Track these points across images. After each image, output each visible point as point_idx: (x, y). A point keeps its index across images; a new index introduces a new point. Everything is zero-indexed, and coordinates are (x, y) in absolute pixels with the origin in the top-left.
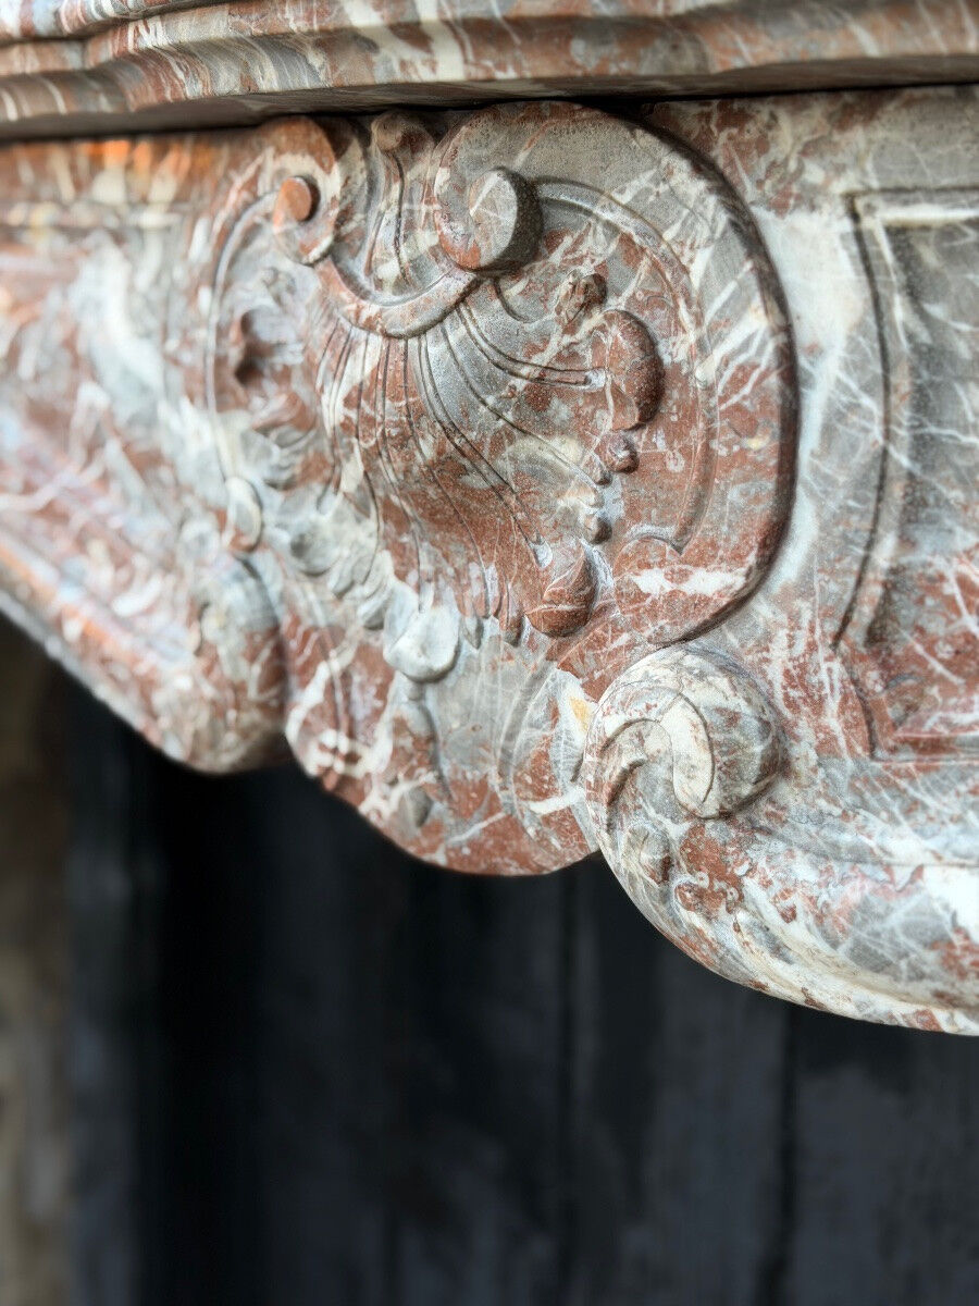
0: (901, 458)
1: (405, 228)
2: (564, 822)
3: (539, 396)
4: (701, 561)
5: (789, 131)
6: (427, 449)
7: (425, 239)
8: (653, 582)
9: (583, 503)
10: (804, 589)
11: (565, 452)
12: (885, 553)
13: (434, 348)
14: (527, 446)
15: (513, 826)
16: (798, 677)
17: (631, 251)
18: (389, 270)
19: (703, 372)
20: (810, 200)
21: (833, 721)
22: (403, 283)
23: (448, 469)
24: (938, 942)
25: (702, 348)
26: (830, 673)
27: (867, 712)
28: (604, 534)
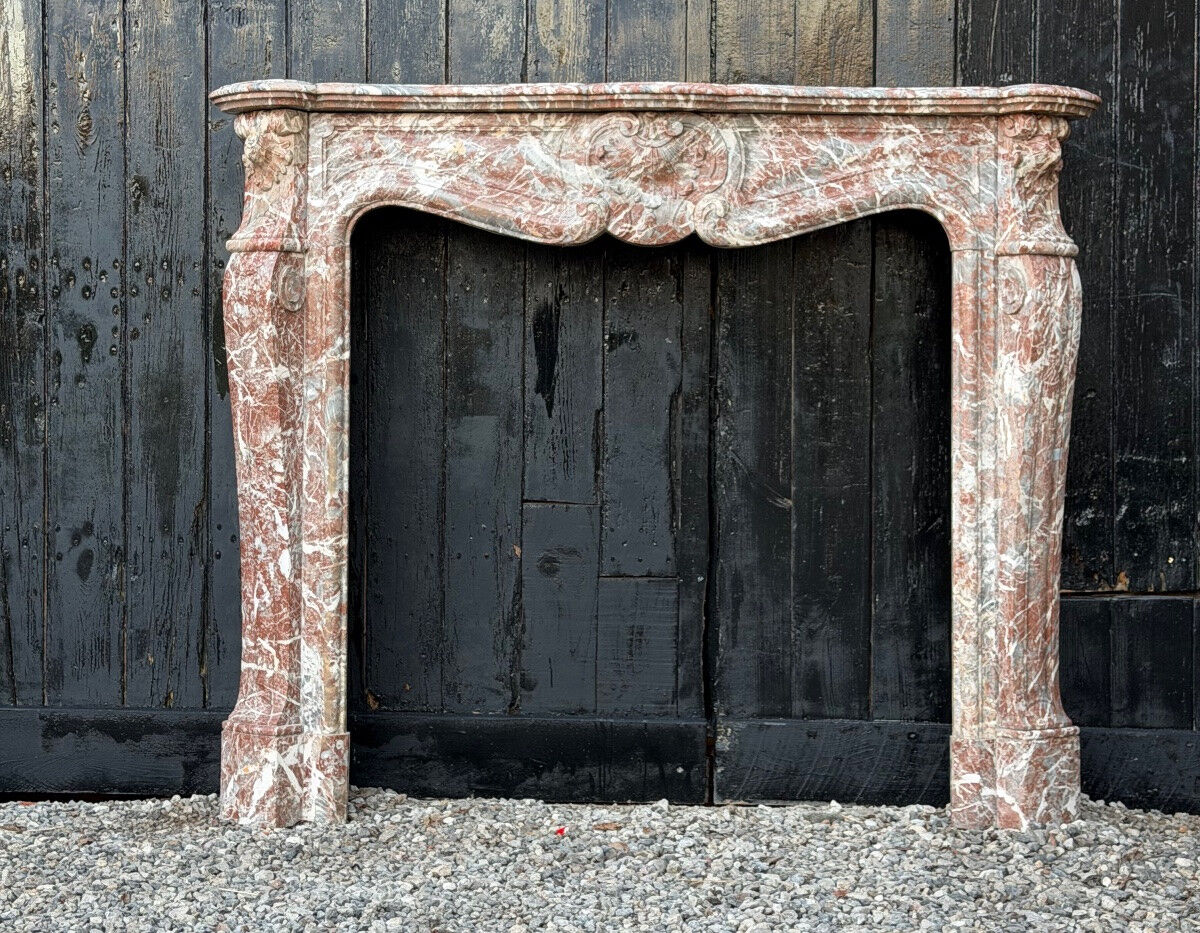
0: (744, 163)
1: (655, 129)
2: (687, 228)
3: (681, 157)
4: (716, 178)
5: (722, 119)
6: (662, 166)
7: (659, 132)
8: (707, 184)
9: (691, 173)
10: (730, 182)
11: (685, 165)
12: (742, 177)
13: (664, 149)
14: (679, 165)
15: (674, 232)
16: (730, 196)
17: (699, 134)
18: (653, 137)
19: (714, 151)
20: (727, 127)
21: (736, 201)
22: (656, 139)
23: (665, 169)
24: (758, 228)
25: (714, 148)
26: (735, 195)
27: (740, 199)
28: (696, 178)
